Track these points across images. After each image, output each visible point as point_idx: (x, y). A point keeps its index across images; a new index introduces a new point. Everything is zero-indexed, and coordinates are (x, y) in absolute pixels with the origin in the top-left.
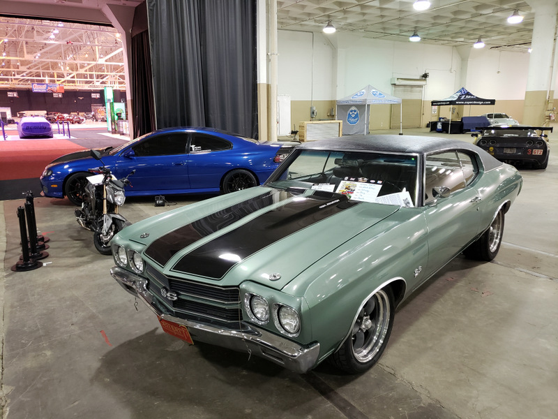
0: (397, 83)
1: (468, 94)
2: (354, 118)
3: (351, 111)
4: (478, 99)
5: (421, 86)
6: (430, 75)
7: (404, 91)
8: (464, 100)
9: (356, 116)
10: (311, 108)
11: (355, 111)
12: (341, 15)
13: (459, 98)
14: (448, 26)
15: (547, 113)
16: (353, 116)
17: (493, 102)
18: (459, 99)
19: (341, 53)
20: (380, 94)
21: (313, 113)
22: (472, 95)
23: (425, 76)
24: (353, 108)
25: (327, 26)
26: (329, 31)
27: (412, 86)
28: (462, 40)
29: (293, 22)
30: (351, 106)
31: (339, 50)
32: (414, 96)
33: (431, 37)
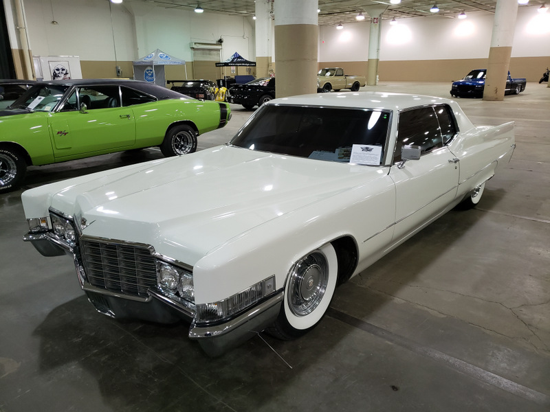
0: (195, 46)
1: (240, 57)
3: (148, 71)
4: (246, 62)
5: (219, 50)
6: (224, 40)
7: (203, 54)
8: (235, 63)
10: (116, 67)
11: (150, 71)
13: (233, 60)
14: (223, 2)
16: (150, 75)
17: (255, 64)
18: (232, 62)
19: (138, 20)
20: (166, 57)
21: (119, 72)
22: (242, 58)
23: (220, 41)
24: (149, 68)
27: (210, 50)
30: (146, 66)
32: (213, 58)
33: (217, 9)
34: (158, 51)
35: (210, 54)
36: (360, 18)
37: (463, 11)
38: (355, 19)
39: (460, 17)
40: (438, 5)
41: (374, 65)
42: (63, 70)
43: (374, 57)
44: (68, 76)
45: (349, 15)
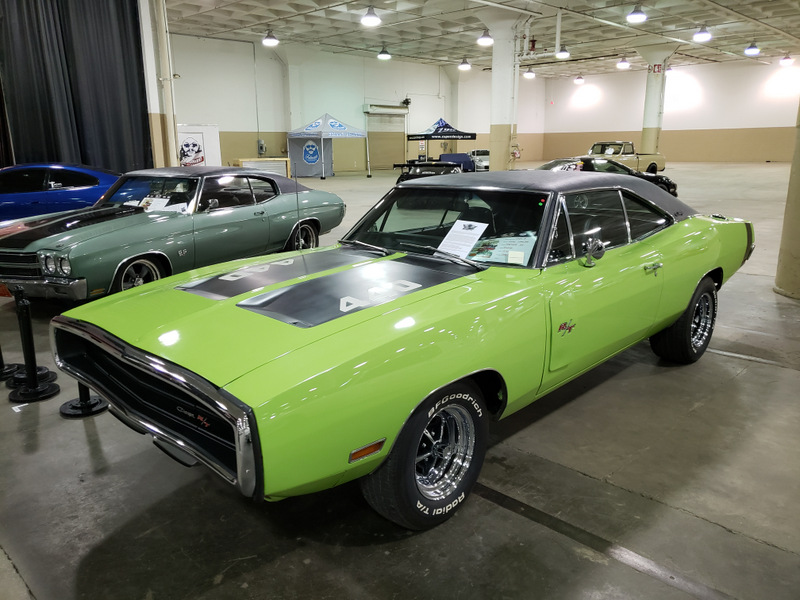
0: (370, 110)
1: (447, 126)
2: (313, 155)
3: (308, 147)
4: (458, 133)
5: (402, 116)
6: (412, 101)
7: (381, 122)
8: (441, 135)
9: (315, 153)
10: (258, 142)
11: (313, 147)
12: (282, 25)
13: (437, 131)
14: (421, 43)
15: (512, 150)
16: (311, 153)
17: (473, 136)
18: (436, 133)
19: (293, 70)
20: (340, 126)
21: (261, 148)
22: (450, 128)
23: (406, 102)
24: (310, 143)
25: (267, 37)
26: (270, 43)
27: (391, 115)
28: (446, 58)
29: (223, 29)
30: (308, 139)
31: (291, 67)
32: (394, 127)
33: (407, 54)
34: (326, 117)
35: (390, 122)
36: (623, 66)
37: (787, 54)
38: (615, 68)
39: (783, 62)
40: (757, 44)
41: (652, 137)
42: (195, 145)
43: (652, 124)
44: (201, 155)
45: (602, 62)
